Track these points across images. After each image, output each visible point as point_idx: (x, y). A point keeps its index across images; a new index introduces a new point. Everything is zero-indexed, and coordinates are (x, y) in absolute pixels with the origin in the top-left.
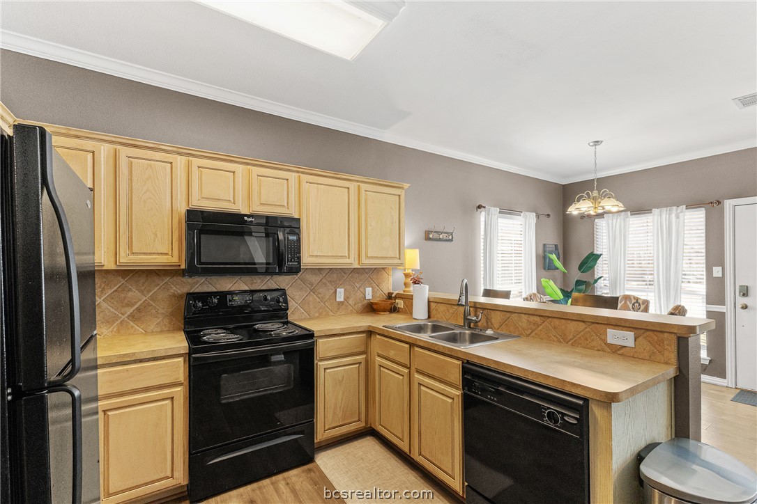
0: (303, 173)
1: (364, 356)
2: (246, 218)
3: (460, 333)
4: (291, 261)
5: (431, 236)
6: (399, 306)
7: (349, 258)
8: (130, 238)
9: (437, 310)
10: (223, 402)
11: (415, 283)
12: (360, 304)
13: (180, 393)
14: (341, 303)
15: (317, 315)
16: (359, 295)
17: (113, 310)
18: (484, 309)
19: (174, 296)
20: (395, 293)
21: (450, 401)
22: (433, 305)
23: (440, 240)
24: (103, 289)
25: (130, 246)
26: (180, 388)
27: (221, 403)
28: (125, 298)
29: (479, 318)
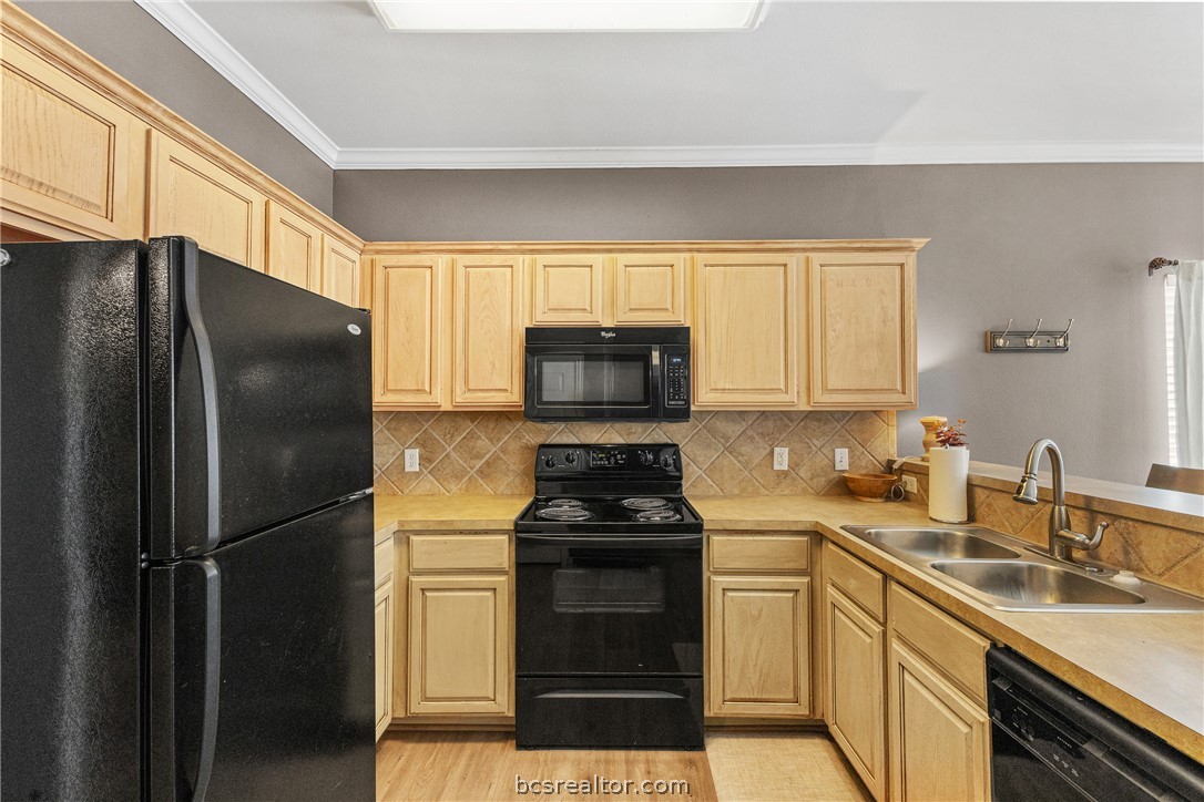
0: (699, 251)
1: (806, 580)
2: (603, 334)
3: (1030, 568)
4: (674, 399)
5: (1000, 342)
6: (909, 488)
7: (787, 392)
8: (466, 371)
9: (989, 506)
10: (558, 610)
11: (943, 443)
12: (823, 479)
13: (505, 583)
14: (785, 474)
15: (736, 491)
16: (821, 461)
17: (461, 462)
18: (1116, 517)
19: (527, 447)
20: (900, 461)
21: (965, 729)
22: (980, 495)
23: (1028, 350)
24: (452, 436)
25: (466, 381)
26: (503, 578)
27: (554, 612)
28: (474, 448)
29: (1097, 539)
